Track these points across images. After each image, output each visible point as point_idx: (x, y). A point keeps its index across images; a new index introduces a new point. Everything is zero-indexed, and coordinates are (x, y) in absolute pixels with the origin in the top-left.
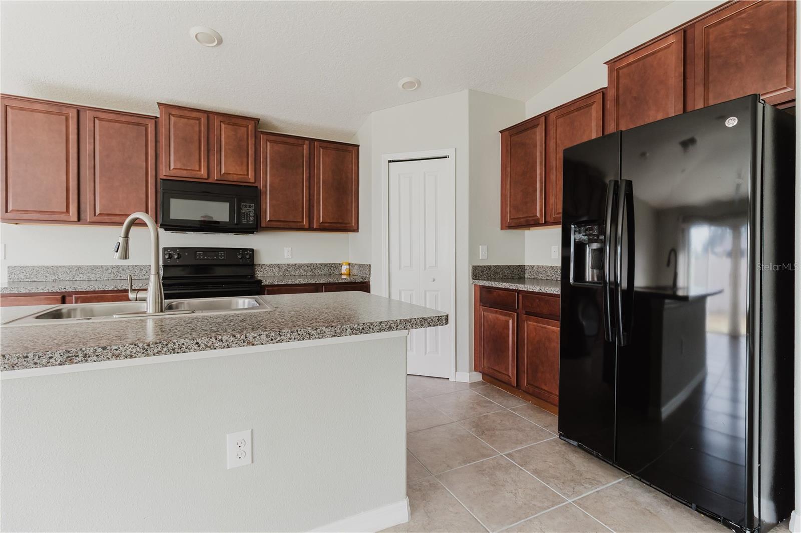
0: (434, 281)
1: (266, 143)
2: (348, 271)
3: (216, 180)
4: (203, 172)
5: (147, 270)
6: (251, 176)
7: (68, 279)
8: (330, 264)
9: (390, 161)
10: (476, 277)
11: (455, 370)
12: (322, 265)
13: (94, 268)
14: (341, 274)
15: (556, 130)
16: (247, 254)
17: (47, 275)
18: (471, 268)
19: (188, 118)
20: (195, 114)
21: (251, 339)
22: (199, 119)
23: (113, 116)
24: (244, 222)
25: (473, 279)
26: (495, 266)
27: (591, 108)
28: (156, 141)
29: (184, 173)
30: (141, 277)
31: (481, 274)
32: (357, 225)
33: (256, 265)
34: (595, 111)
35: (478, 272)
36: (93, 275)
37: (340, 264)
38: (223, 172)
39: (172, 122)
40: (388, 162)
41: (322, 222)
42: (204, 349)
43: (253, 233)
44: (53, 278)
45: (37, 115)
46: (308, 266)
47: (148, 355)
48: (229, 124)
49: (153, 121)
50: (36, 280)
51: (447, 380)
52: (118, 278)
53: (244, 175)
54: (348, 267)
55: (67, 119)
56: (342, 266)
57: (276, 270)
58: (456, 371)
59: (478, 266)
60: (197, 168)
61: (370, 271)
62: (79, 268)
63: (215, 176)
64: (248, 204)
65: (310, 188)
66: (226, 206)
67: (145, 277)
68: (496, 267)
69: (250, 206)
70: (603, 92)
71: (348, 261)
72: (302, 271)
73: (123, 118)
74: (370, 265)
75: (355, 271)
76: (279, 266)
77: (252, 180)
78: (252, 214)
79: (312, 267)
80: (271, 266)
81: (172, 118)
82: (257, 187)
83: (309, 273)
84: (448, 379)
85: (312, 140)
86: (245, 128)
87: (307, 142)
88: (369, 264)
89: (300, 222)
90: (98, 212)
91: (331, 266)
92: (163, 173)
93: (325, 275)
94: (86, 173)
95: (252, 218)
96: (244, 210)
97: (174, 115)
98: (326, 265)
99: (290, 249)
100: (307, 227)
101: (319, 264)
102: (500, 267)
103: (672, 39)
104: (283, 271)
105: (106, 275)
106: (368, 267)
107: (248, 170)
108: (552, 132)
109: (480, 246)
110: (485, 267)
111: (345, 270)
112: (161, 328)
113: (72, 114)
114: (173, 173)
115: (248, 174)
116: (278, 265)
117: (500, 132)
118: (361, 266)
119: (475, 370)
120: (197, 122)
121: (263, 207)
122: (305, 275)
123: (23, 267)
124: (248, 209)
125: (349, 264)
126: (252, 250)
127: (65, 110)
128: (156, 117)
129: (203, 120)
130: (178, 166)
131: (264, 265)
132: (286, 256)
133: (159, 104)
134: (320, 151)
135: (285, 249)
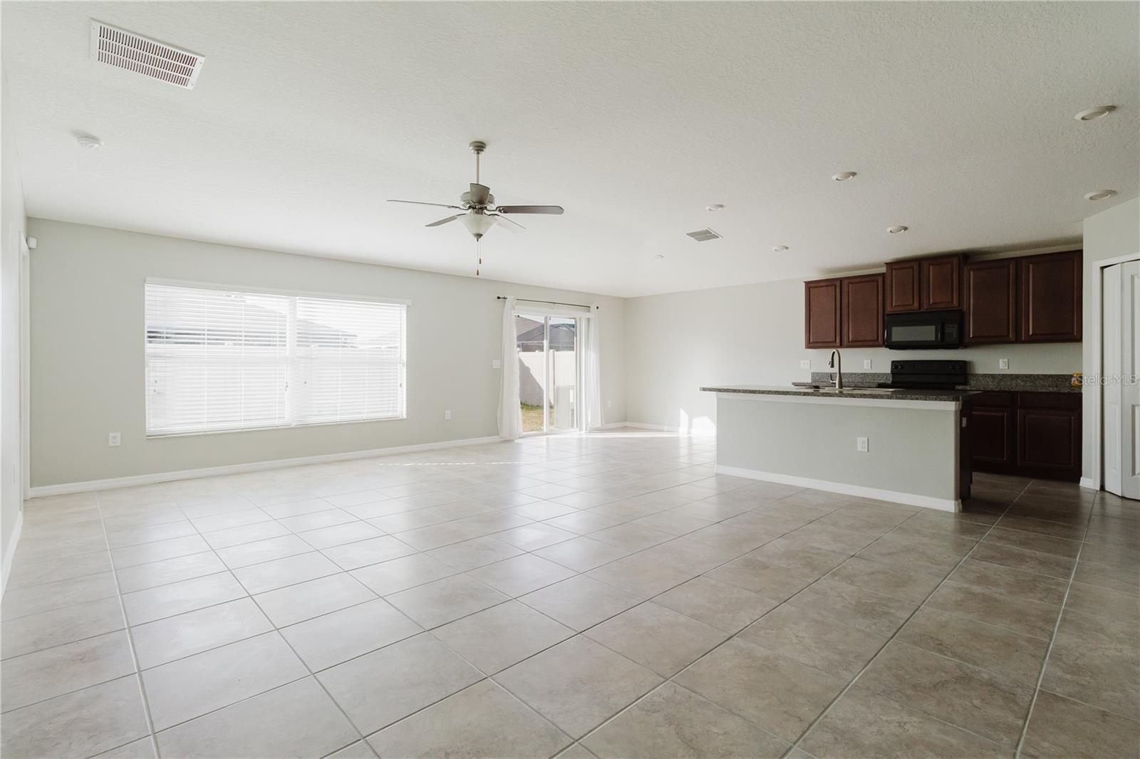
1: (970, 272)
3: (926, 309)
4: (916, 305)
5: (882, 376)
6: (955, 302)
9: (1103, 267)
12: (1044, 375)
13: (851, 374)
17: (829, 378)
19: (906, 268)
20: (910, 264)
22: (912, 268)
23: (859, 280)
24: (950, 340)
28: (884, 291)
29: (902, 308)
32: (1079, 334)
33: (969, 374)
37: (1070, 375)
38: (931, 302)
39: (894, 274)
40: (1100, 268)
41: (1032, 334)
43: (958, 348)
45: (822, 289)
46: (1028, 377)
48: (936, 264)
49: (882, 277)
50: (823, 380)
52: (865, 381)
53: (949, 302)
55: (836, 288)
57: (989, 380)
60: (912, 302)
63: (925, 307)
64: (951, 325)
65: (1017, 304)
66: (933, 328)
69: (954, 327)
72: (1019, 381)
73: (863, 280)
76: (993, 376)
77: (957, 305)
78: (956, 333)
79: (1033, 378)
80: (985, 376)
81: (894, 271)
82: (961, 310)
85: (1018, 259)
86: (950, 263)
87: (1013, 261)
89: (1007, 336)
90: (850, 340)
91: (1059, 377)
92: (889, 310)
93: (1049, 385)
94: (845, 318)
95: (956, 337)
96: (948, 330)
97: (895, 269)
98: (1048, 376)
99: (1006, 360)
100: (1013, 339)
101: (1041, 375)
104: (998, 381)
105: (858, 379)
107: (952, 297)
113: (838, 284)
114: (894, 309)
115: (952, 301)
116: (991, 375)
121: (966, 326)
122: (1024, 385)
124: (952, 329)
126: (964, 362)
127: (834, 283)
128: (884, 273)
129: (916, 267)
130: (898, 304)
131: (977, 374)
132: (1001, 367)
133: (886, 264)
134: (1029, 267)
135: (1000, 360)
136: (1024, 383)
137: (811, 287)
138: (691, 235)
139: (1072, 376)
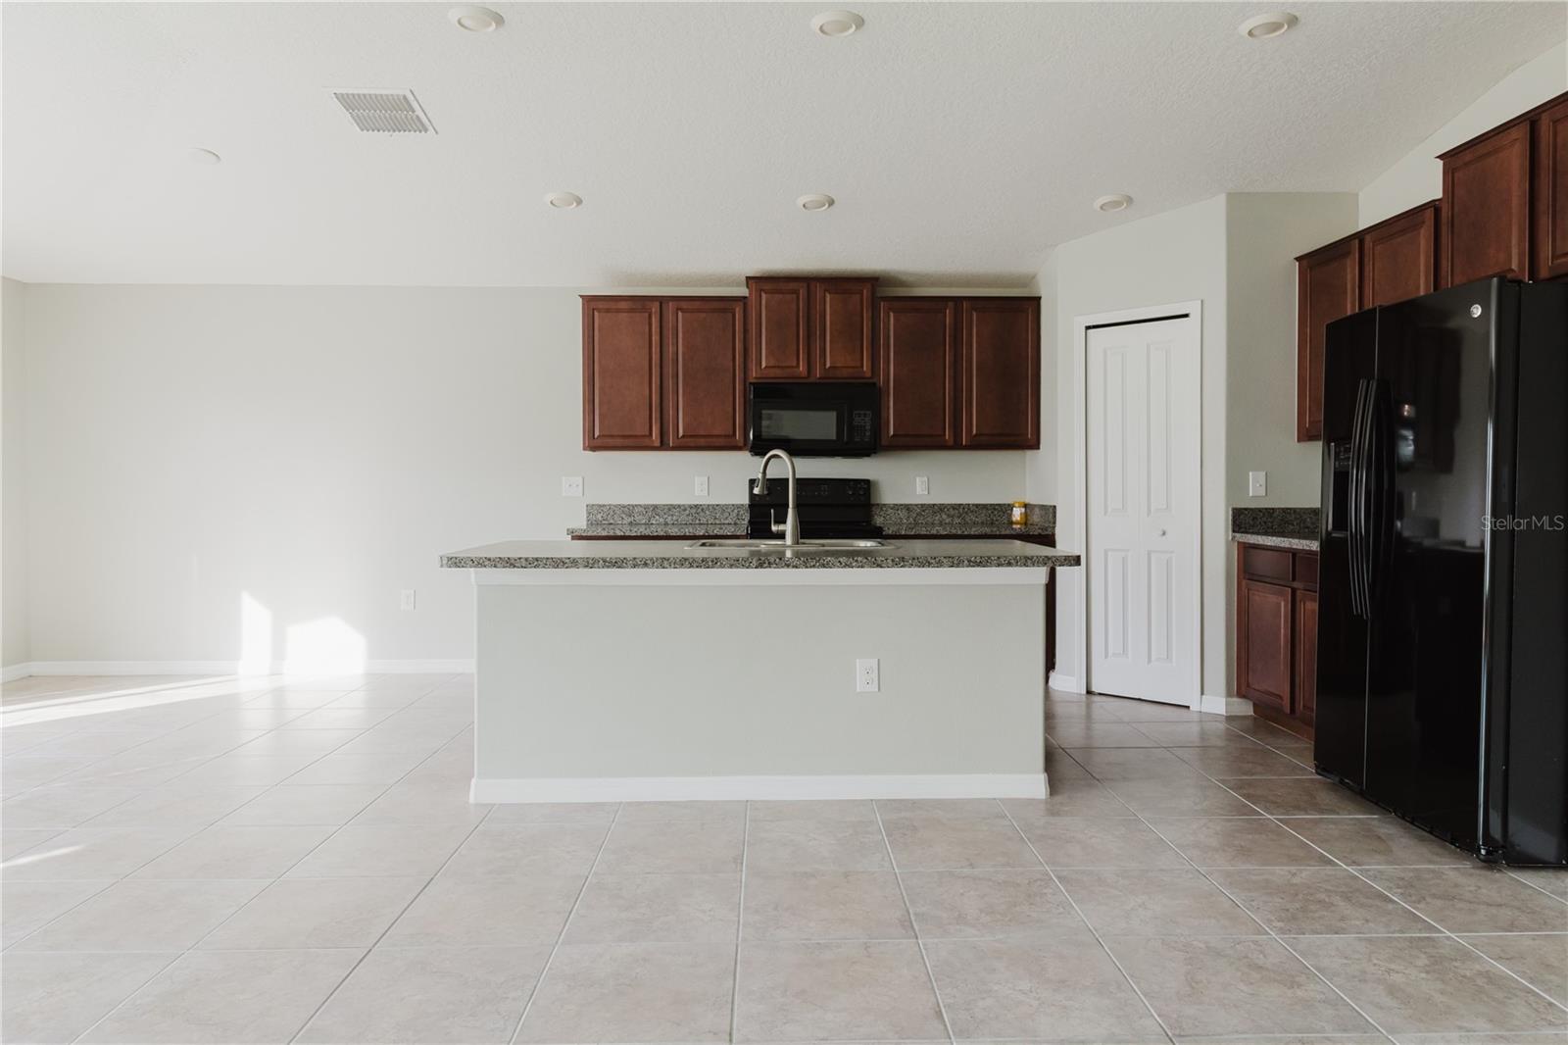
0: (1164, 534)
1: (890, 314)
2: (1023, 516)
3: (820, 378)
4: (802, 368)
5: (729, 510)
6: (867, 368)
7: (644, 522)
8: (991, 505)
9: (1088, 328)
10: (1240, 528)
11: (1200, 693)
12: (977, 506)
13: (671, 507)
14: (1012, 523)
15: (1373, 264)
16: (860, 488)
17: (624, 516)
18: (1230, 512)
19: (783, 292)
20: (792, 286)
21: (879, 562)
22: (796, 292)
23: (697, 304)
24: (857, 439)
25: (1234, 531)
26: (1283, 509)
27: (1419, 234)
28: (745, 331)
29: (778, 372)
30: (723, 521)
31: (1251, 522)
32: (1035, 437)
33: (873, 505)
34: (1424, 237)
35: (1244, 520)
36: (670, 518)
37: (1009, 505)
38: (828, 365)
39: (764, 302)
40: (1084, 329)
41: (976, 435)
42: (844, 567)
43: (868, 455)
44: (629, 520)
46: (954, 509)
47: (807, 567)
48: (836, 293)
49: (741, 304)
50: (612, 521)
51: (1186, 710)
52: (697, 522)
53: (857, 367)
54: (1023, 510)
55: (650, 317)
56: (1012, 510)
57: (903, 514)
58: (1202, 693)
59: (1246, 509)
60: (794, 364)
61: (1055, 517)
62: (655, 507)
63: (818, 373)
64: (862, 412)
65: (956, 378)
66: (832, 416)
67: (727, 522)
68: (1285, 510)
69: (865, 415)
70: (1433, 205)
71: (1022, 501)
72: (944, 516)
74: (1055, 507)
75: (1036, 518)
76: (908, 508)
77: (869, 374)
78: (868, 427)
79: (961, 510)
80: (896, 507)
81: (764, 296)
82: (874, 384)
83: (957, 521)
84: (1188, 707)
85: (958, 300)
86: (858, 296)
87: (951, 304)
88: (1052, 504)
89: (940, 436)
90: (680, 433)
91: (995, 509)
92: (754, 374)
93: (982, 523)
95: (868, 434)
96: (857, 421)
98: (985, 506)
99: (926, 478)
100: (951, 443)
101: (973, 505)
102: (1295, 510)
103: (1515, 133)
104: (915, 515)
105: (683, 518)
106: (1051, 510)
107: (861, 359)
108: (1368, 268)
109: (1251, 474)
110: (1260, 510)
111: (1017, 514)
112: (797, 555)
113: (655, 307)
114: (764, 373)
115: (862, 367)
116: (906, 505)
117: (1297, 259)
118: (1043, 507)
119: (1240, 694)
120: (794, 296)
121: (884, 415)
122: (949, 523)
123: (600, 506)
124: (863, 419)
125: (1026, 506)
126: (867, 482)
127: (647, 305)
128: (745, 298)
129: (802, 292)
130: (772, 364)
131: (884, 505)
132: (919, 491)
133: (748, 278)
134: (972, 315)
135: (918, 479)
136: (950, 519)
137: (596, 307)
138: (349, 102)
139: (1011, 507)
